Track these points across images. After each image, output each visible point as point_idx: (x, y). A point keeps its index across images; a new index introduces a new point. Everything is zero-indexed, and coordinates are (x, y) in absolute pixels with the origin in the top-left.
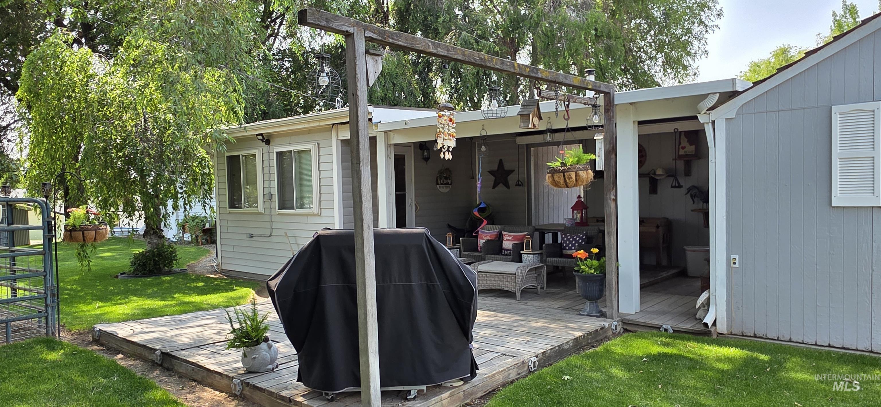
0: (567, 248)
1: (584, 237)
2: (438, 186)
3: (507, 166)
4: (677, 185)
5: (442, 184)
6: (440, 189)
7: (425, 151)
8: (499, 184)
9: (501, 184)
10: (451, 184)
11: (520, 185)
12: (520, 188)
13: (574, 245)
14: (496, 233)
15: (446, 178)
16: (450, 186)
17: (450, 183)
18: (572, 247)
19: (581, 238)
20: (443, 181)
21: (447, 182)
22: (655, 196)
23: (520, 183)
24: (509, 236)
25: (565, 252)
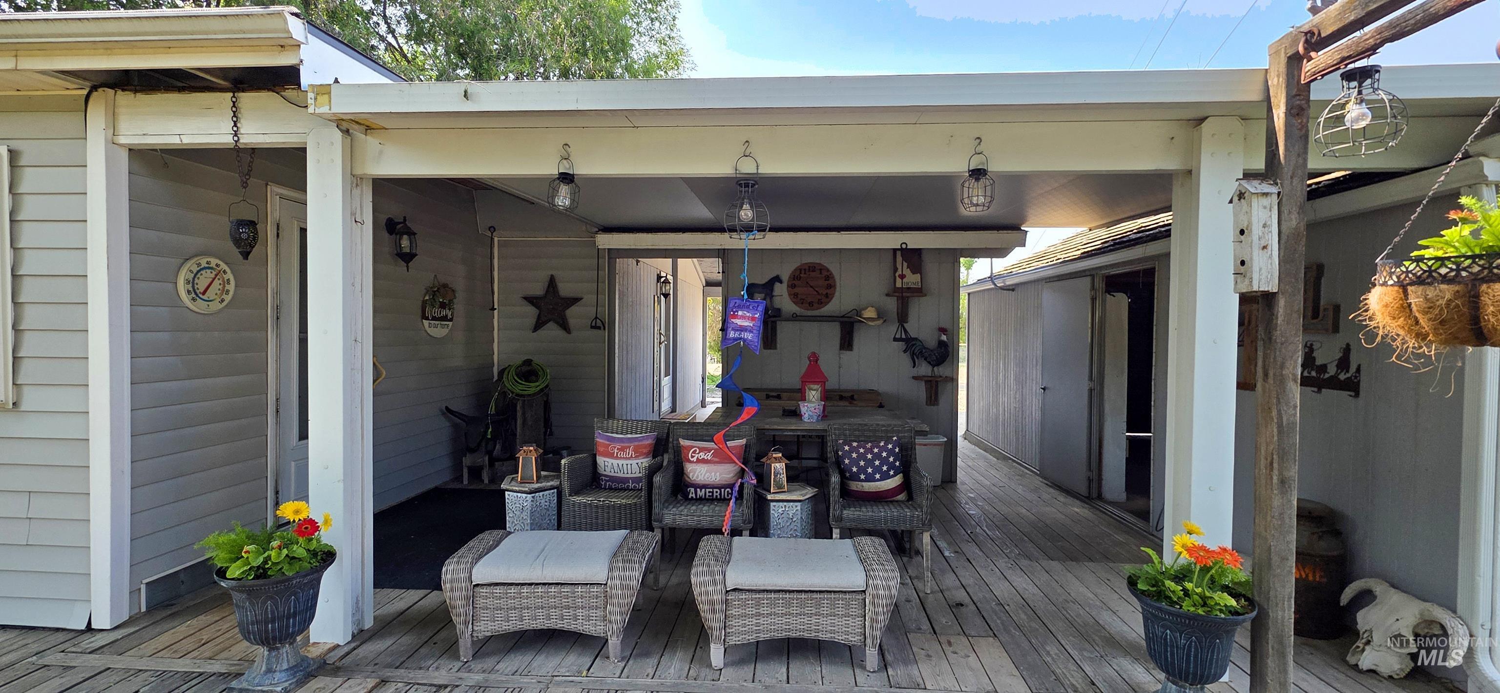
0: (862, 477)
1: (897, 450)
2: (426, 322)
3: (565, 289)
4: (904, 336)
5: (434, 319)
6: (429, 330)
7: (405, 237)
8: (545, 323)
9: (551, 325)
10: (451, 320)
11: (599, 328)
12: (595, 331)
13: (878, 469)
14: (650, 441)
15: (443, 306)
16: (450, 323)
17: (450, 316)
18: (874, 473)
19: (891, 452)
20: (437, 312)
21: (444, 313)
22: (848, 352)
23: (599, 323)
24: (702, 450)
25: (855, 486)
